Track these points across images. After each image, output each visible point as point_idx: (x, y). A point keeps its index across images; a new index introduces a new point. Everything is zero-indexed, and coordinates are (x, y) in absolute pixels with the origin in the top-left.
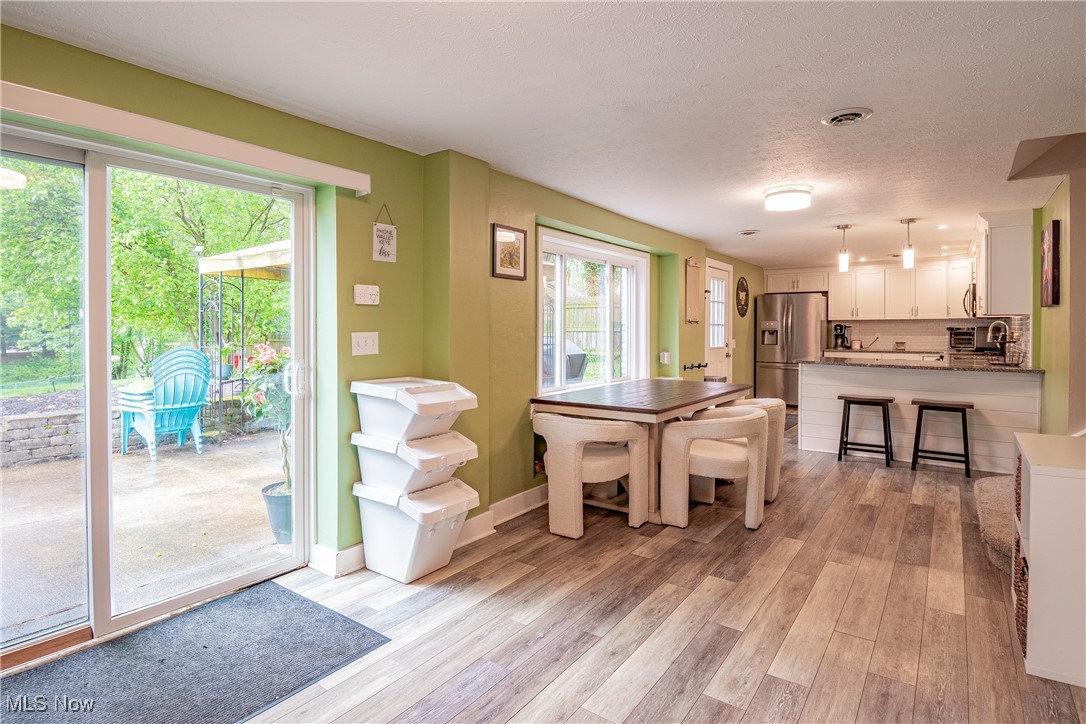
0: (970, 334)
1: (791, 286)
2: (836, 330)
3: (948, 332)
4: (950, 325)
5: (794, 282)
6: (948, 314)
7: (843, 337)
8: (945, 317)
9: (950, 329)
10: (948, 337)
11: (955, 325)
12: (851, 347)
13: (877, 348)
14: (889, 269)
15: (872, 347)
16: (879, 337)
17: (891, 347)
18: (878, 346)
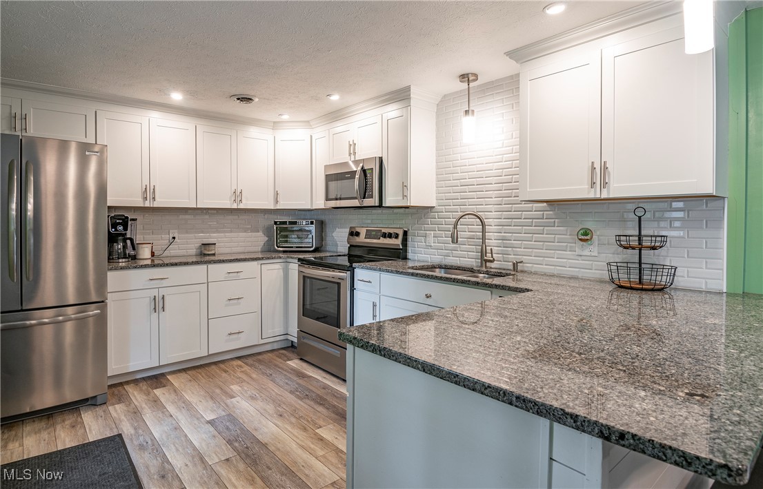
2: (115, 225)
4: (278, 218)
6: (276, 202)
8: (273, 207)
9: (280, 222)
12: (134, 258)
13: (172, 254)
14: (203, 126)
15: (166, 253)
16: (176, 235)
17: (193, 252)
18: (175, 251)
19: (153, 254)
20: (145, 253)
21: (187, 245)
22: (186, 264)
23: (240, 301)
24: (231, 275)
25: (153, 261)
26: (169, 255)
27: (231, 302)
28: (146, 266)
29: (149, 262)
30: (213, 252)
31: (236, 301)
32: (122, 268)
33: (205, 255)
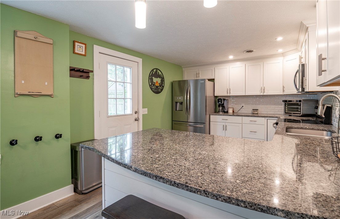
0: (297, 105)
1: (195, 76)
2: (218, 102)
3: (283, 103)
4: (285, 99)
5: (197, 74)
6: (284, 91)
7: (223, 106)
8: (282, 93)
9: (285, 101)
10: (283, 106)
11: (288, 99)
12: (227, 112)
13: (242, 112)
14: (248, 63)
15: (239, 112)
16: (244, 106)
17: (251, 112)
18: (243, 111)
19: (233, 112)
20: (230, 111)
21: (248, 109)
22: (248, 116)
23: (256, 133)
24: (252, 122)
25: (233, 114)
26: (241, 112)
27: (252, 133)
28: (231, 115)
29: (232, 114)
30: (256, 113)
31: (254, 133)
32: (221, 115)
33: (253, 114)
